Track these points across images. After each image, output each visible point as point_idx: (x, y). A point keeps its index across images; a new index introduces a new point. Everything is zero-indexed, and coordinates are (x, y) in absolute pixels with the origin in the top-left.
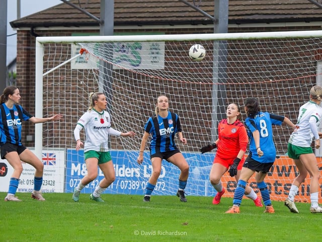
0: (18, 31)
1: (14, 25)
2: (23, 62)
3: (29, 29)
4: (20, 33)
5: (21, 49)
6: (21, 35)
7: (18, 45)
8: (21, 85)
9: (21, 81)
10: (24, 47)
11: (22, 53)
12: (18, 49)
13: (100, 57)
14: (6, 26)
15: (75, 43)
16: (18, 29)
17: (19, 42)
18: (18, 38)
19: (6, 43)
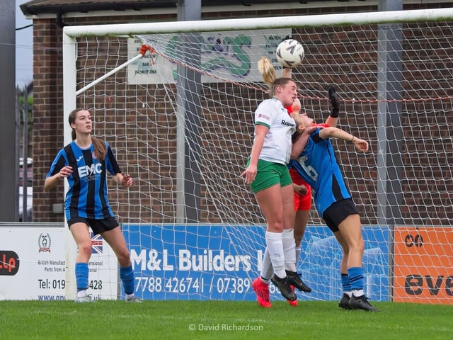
0: (34, 20)
1: (27, 10)
2: (44, 74)
3: (54, 16)
4: (38, 24)
5: (40, 52)
6: (41, 27)
7: (34, 45)
8: (41, 114)
9: (42, 108)
10: (45, 49)
11: (42, 58)
12: (35, 52)
13: (176, 59)
14: (14, 13)
15: (131, 34)
16: (34, 17)
17: (36, 40)
18: (35, 33)
19: (15, 43)
